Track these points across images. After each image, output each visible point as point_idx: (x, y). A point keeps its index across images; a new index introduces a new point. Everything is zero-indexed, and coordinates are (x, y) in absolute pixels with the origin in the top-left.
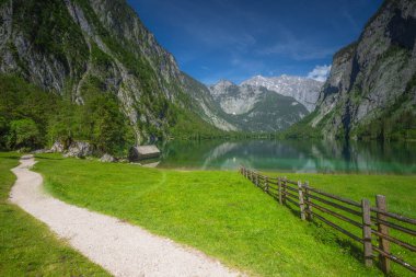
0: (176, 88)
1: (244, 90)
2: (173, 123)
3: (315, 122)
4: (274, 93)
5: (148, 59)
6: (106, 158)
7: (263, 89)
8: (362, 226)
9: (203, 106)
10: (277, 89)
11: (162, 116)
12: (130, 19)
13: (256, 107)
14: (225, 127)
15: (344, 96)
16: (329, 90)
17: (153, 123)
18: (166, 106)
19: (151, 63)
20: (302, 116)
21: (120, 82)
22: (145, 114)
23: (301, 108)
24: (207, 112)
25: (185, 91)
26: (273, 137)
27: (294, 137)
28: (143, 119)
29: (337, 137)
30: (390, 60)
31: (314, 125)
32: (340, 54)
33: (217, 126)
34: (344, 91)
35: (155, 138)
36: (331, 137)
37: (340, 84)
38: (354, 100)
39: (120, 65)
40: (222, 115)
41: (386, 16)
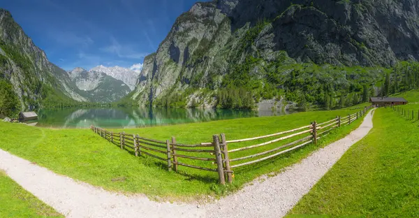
0: (47, 73)
1: (92, 74)
2: (44, 97)
3: (135, 96)
4: (110, 77)
5: (28, 55)
6: (7, 119)
7: (104, 74)
8: (166, 153)
9: (65, 85)
10: (113, 75)
11: (37, 91)
12: (17, 32)
13: (99, 86)
14: (79, 99)
15: (150, 82)
16: (142, 78)
17: (32, 96)
18: (40, 85)
19: (30, 58)
20: (127, 93)
21: (12, 71)
22: (27, 91)
23: (127, 88)
24: (67, 89)
25: (52, 75)
26: (110, 106)
27: (123, 106)
28: (26, 94)
29: (146, 106)
30: (170, 66)
31: (134, 99)
32: (147, 58)
33: (73, 98)
34: (149, 80)
35: (33, 107)
36: (143, 106)
37: (148, 75)
38: (154, 85)
39: (12, 61)
40: (77, 91)
41: (169, 43)
